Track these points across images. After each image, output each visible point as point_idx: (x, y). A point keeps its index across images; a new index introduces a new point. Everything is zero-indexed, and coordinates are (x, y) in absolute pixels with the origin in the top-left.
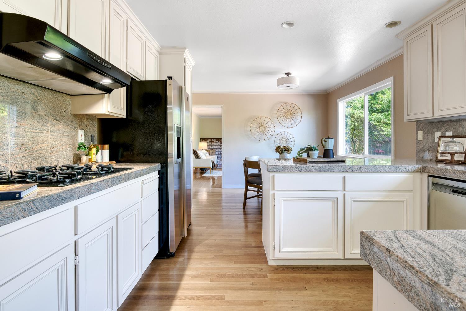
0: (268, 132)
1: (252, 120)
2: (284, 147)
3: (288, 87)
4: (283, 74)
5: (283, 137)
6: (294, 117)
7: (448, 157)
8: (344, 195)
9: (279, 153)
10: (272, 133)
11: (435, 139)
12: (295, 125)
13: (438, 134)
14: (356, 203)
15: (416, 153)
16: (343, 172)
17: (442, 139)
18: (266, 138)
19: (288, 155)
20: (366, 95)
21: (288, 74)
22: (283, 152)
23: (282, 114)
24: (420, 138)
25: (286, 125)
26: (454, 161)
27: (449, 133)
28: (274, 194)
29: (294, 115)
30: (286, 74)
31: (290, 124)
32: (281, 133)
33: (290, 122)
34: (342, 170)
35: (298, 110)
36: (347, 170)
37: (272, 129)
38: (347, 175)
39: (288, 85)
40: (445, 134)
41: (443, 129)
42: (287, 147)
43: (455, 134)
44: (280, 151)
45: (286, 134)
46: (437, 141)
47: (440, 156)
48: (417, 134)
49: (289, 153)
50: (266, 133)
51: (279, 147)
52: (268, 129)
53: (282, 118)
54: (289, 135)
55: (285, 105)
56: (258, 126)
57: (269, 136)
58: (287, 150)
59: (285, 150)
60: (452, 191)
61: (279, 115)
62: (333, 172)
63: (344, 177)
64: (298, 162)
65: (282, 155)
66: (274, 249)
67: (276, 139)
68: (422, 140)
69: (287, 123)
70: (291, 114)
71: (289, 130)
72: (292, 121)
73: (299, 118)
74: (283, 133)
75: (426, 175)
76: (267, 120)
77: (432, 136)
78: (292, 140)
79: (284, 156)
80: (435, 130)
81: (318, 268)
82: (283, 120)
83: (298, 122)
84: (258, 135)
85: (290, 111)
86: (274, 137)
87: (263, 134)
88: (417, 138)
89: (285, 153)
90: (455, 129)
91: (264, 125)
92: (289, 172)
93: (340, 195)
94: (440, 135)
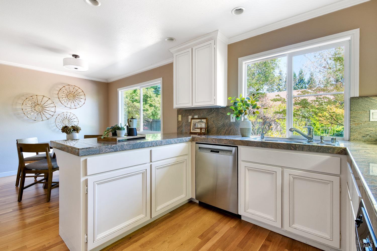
0: (47, 111)
1: (24, 98)
2: (72, 126)
3: (76, 69)
4: (70, 54)
5: (66, 118)
6: (77, 99)
7: (198, 131)
8: (151, 165)
9: (67, 133)
10: (52, 113)
11: (188, 120)
12: (79, 106)
13: (190, 117)
14: (159, 170)
15: (177, 129)
16: (150, 147)
17: (193, 120)
18: (44, 118)
19: (77, 135)
20: (141, 88)
21: (76, 56)
22: (71, 132)
23: (64, 95)
24: (180, 119)
25: (69, 106)
26: (202, 133)
27: (196, 117)
28: (87, 180)
29: (78, 97)
30: (73, 55)
31: (73, 105)
32: (63, 114)
33: (73, 103)
34: (150, 145)
35: (82, 93)
36: (153, 144)
37: (53, 109)
38: (153, 149)
39: (76, 67)
40: (194, 117)
41: (193, 114)
42: (75, 127)
43: (200, 117)
44: (67, 131)
45: (69, 114)
46: (190, 121)
47: (192, 130)
48: (178, 116)
49: (78, 132)
50: (44, 112)
51: (66, 127)
52: (47, 109)
53: (64, 99)
54: (72, 115)
55: (67, 87)
56: (34, 105)
57: (48, 116)
58: (76, 129)
59: (74, 130)
60: (210, 151)
61: (60, 95)
62: (143, 148)
63: (151, 151)
64: (105, 142)
65: (70, 135)
66: (87, 242)
67: (57, 119)
68: (181, 120)
69: (70, 104)
70: (74, 96)
71: (73, 111)
72: (75, 102)
73: (83, 101)
74: (65, 114)
75: (194, 143)
76: (45, 99)
77: (187, 118)
78: (75, 120)
79: (73, 136)
80: (189, 114)
81: (130, 237)
82: (66, 100)
83: (81, 104)
84: (33, 115)
85: (73, 93)
86: (55, 117)
87: (40, 114)
88: (178, 119)
89: (74, 133)
90: (199, 114)
91: (42, 104)
92: (104, 153)
93: (147, 166)
94: (191, 118)
